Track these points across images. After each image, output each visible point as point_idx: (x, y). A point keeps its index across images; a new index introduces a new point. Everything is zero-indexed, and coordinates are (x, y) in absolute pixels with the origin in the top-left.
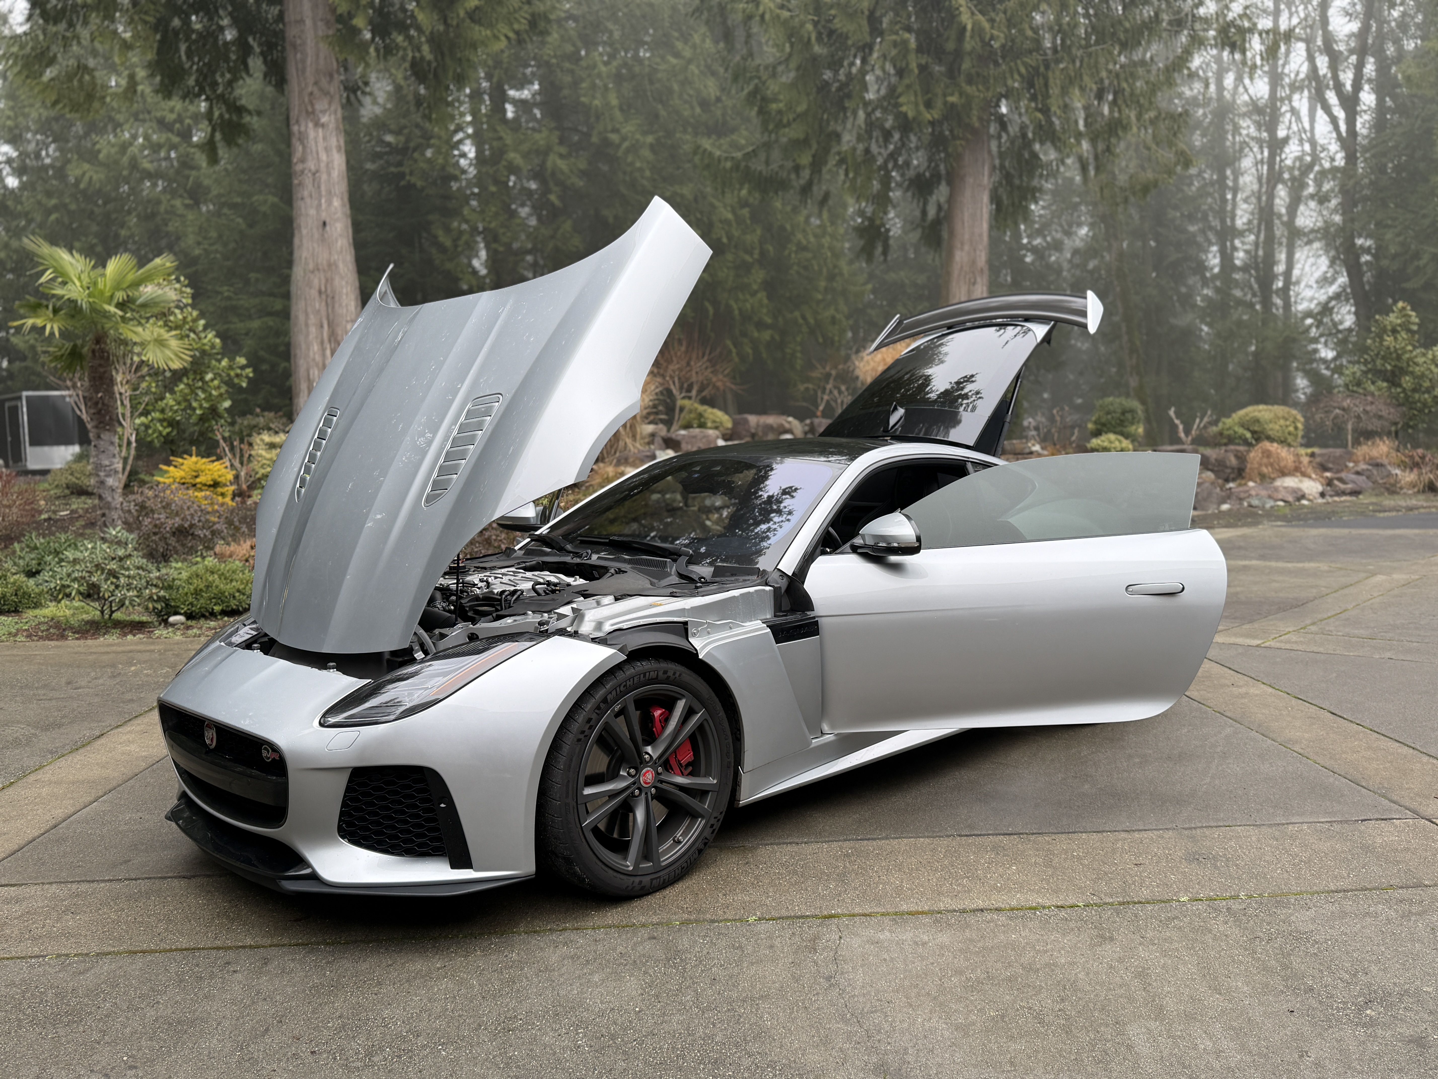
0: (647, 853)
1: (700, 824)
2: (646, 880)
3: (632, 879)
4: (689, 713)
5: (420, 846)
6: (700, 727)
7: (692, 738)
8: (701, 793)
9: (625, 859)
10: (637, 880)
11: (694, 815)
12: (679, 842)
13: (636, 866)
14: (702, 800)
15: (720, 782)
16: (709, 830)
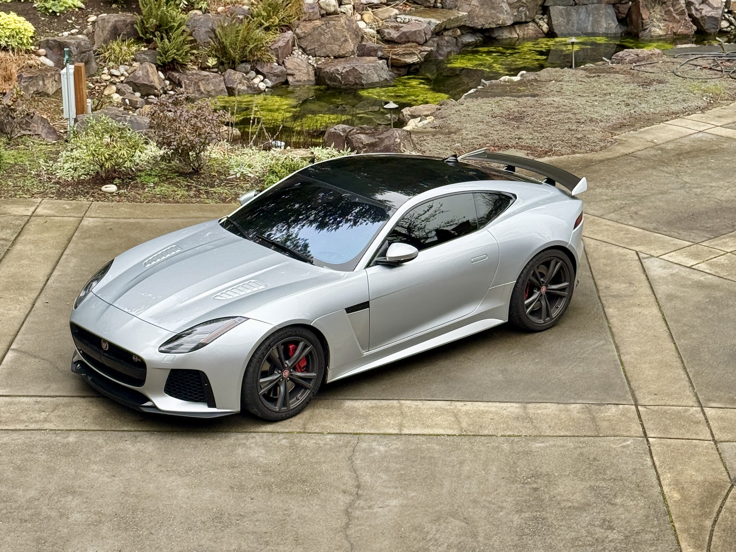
0: (285, 404)
1: (308, 392)
2: (284, 414)
3: (278, 414)
4: (305, 347)
5: (196, 398)
6: (310, 353)
7: (307, 357)
8: (309, 380)
9: (275, 406)
10: (280, 414)
11: (306, 388)
12: (299, 399)
13: (280, 409)
14: (309, 382)
15: (318, 375)
16: (312, 394)
